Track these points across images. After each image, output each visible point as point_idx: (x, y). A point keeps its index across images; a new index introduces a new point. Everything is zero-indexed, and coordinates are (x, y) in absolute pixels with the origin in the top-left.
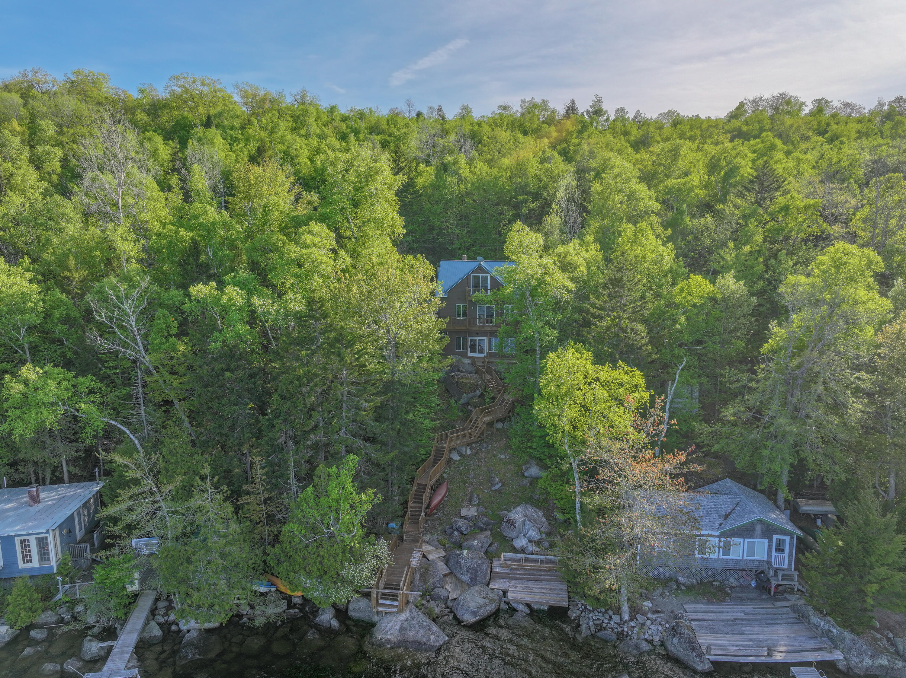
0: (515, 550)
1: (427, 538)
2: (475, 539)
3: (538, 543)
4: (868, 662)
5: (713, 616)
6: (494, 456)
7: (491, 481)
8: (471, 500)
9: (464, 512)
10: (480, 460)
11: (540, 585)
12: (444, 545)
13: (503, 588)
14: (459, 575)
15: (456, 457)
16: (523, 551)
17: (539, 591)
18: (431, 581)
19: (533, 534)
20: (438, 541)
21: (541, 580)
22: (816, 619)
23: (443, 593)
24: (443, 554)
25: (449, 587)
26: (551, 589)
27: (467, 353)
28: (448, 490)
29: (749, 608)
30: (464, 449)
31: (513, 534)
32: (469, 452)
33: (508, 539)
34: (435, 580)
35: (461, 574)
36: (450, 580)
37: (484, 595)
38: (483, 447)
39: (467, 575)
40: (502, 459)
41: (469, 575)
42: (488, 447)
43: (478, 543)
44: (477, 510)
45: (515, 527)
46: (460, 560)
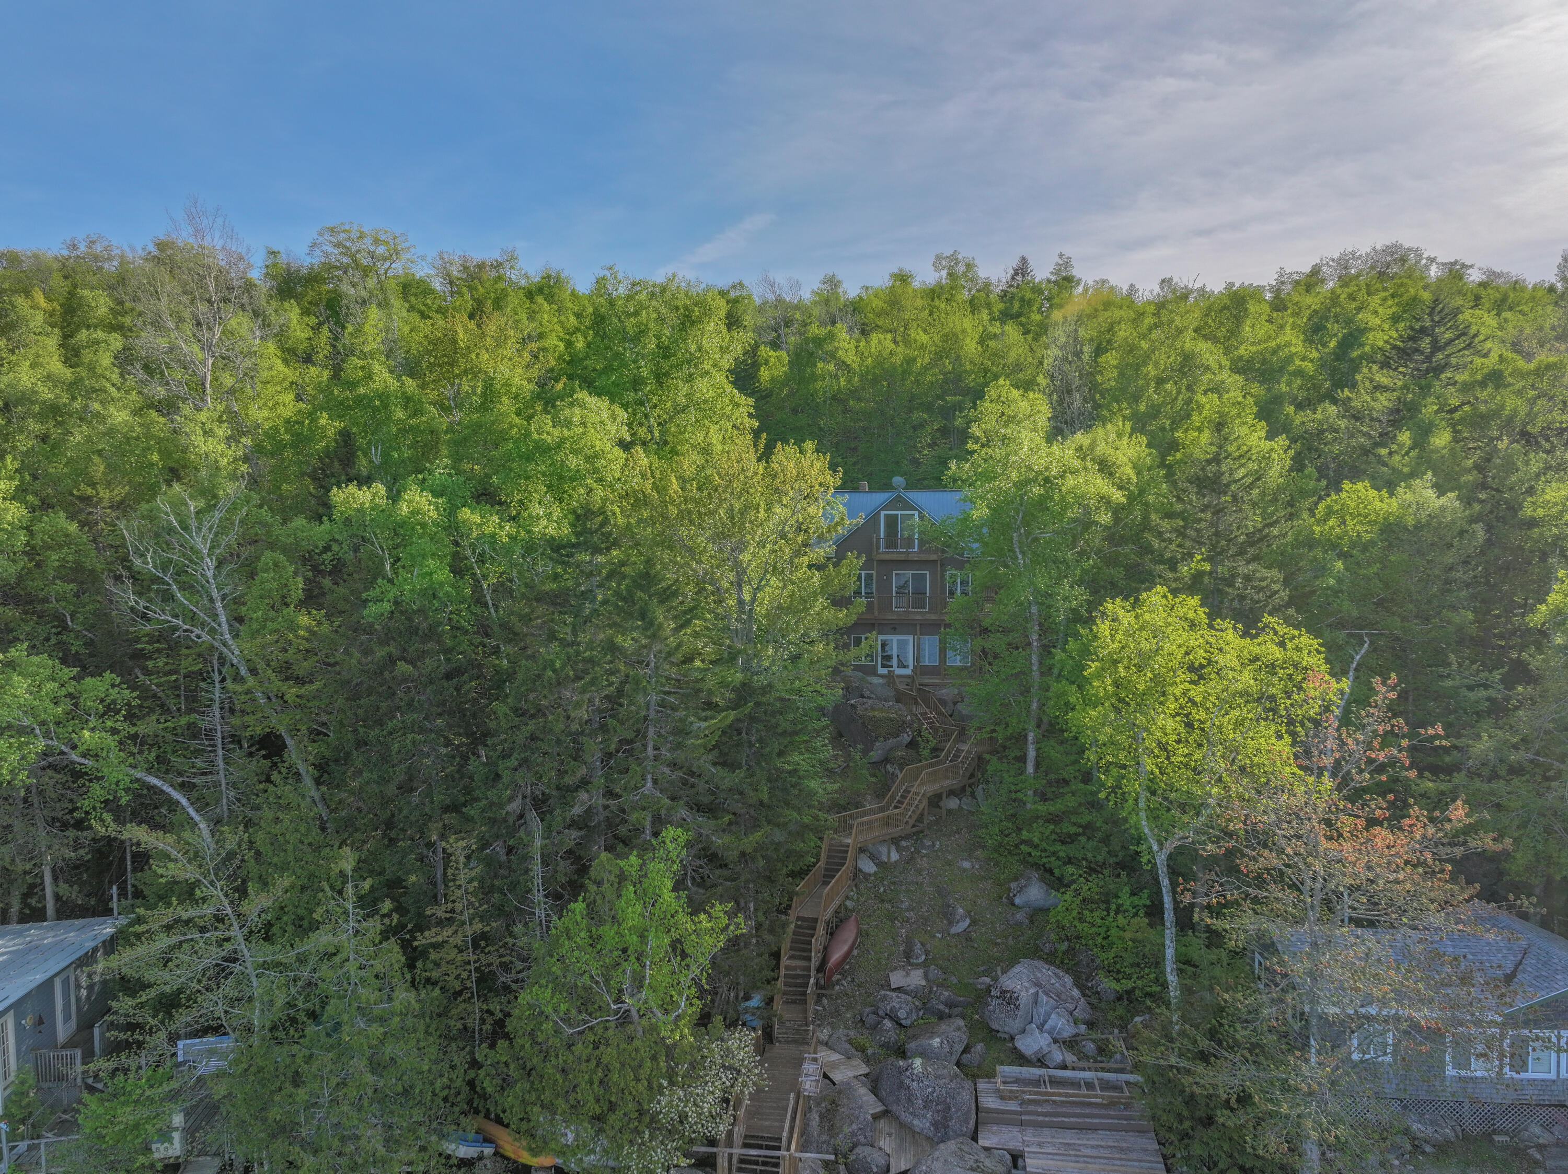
0: (1021, 1059)
1: (824, 1034)
2: (933, 1035)
3: (1071, 1044)
6: (949, 863)
7: (948, 916)
8: (908, 954)
9: (897, 979)
10: (919, 872)
11: (1094, 1139)
12: (862, 1050)
13: (1011, 1145)
14: (905, 1117)
15: (869, 867)
16: (1041, 1062)
17: (1094, 1153)
18: (847, 1130)
19: (1060, 1023)
20: (849, 1041)
21: (1094, 1129)
23: (874, 1158)
24: (864, 1069)
25: (885, 1143)
26: (1121, 1150)
27: (875, 667)
28: (860, 933)
30: (884, 849)
31: (1012, 1025)
32: (895, 856)
33: (1003, 1036)
34: (854, 1126)
35: (911, 1113)
36: (887, 1129)
37: (972, 1163)
38: (924, 847)
39: (924, 1116)
40: (965, 870)
41: (929, 1116)
42: (934, 845)
43: (942, 1042)
44: (926, 976)
45: (1018, 1008)
46: (907, 1082)
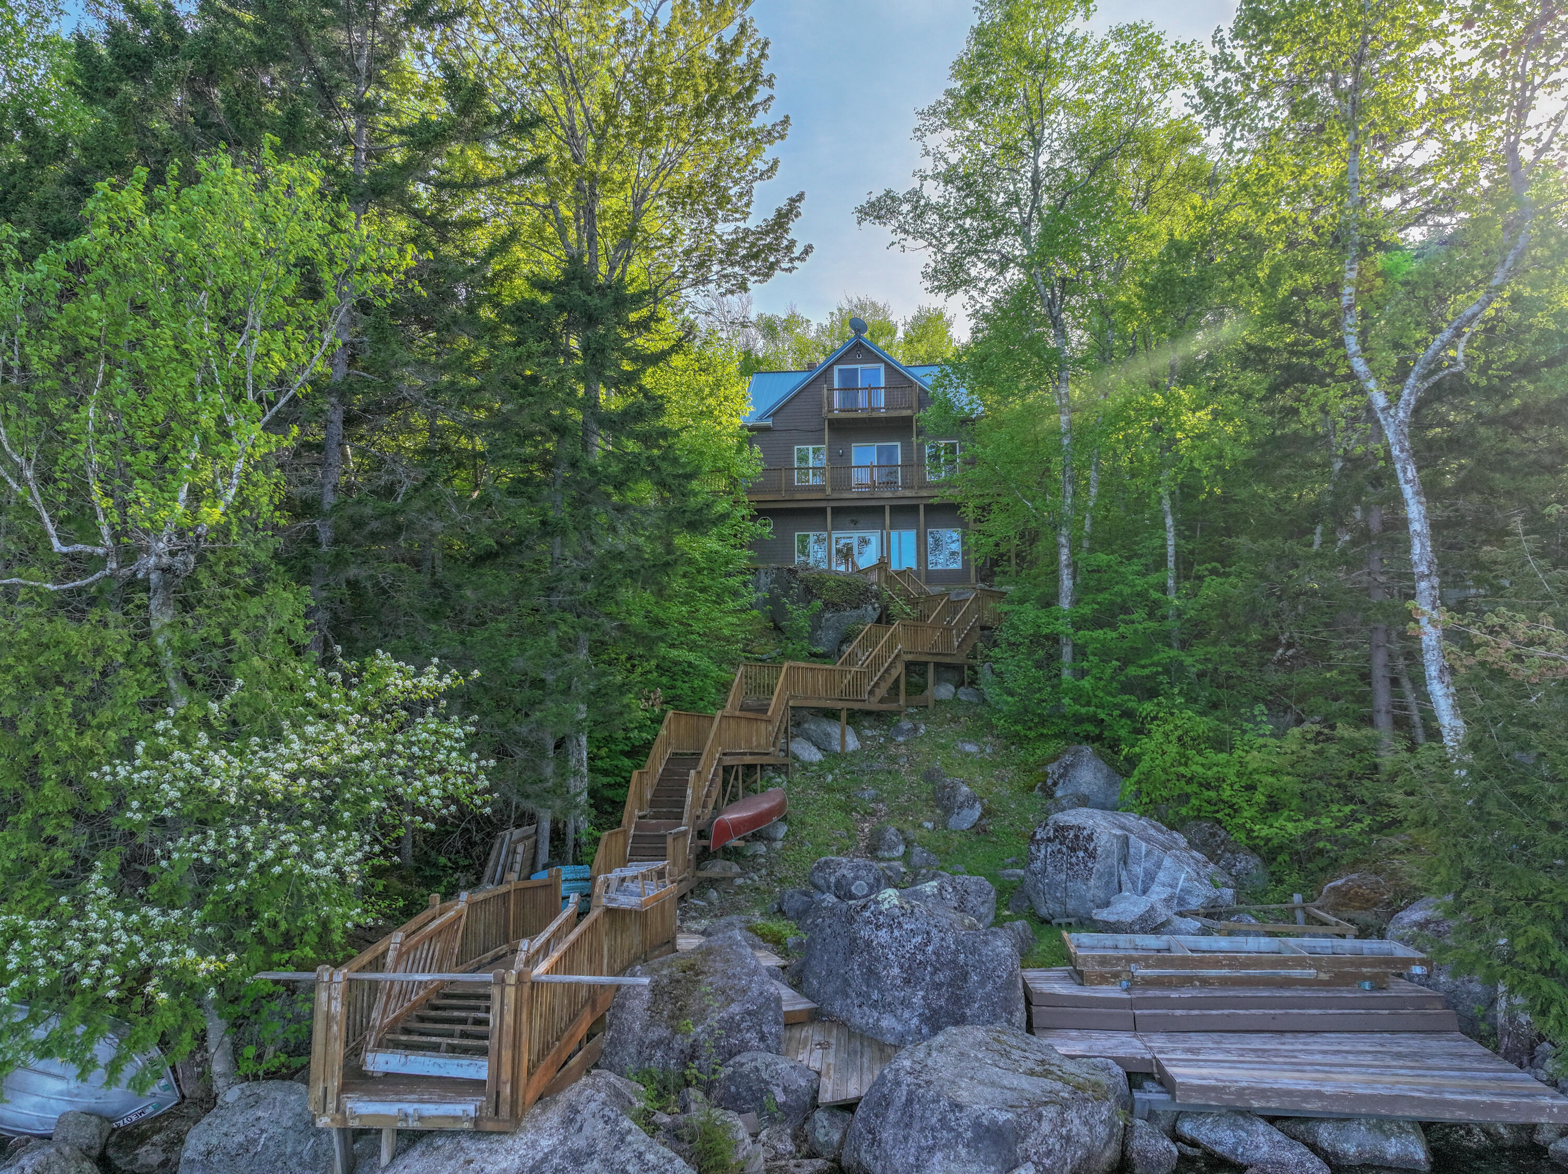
1: (701, 924)
6: (942, 746)
7: (944, 802)
8: (874, 847)
10: (893, 759)
12: (776, 940)
13: (1121, 1052)
14: (863, 1017)
15: (809, 753)
19: (1180, 881)
20: (751, 928)
23: (781, 1075)
24: (776, 961)
25: (812, 1056)
30: (834, 730)
31: (1083, 893)
32: (852, 743)
33: (1064, 921)
34: (735, 1008)
35: (875, 1005)
36: (818, 1038)
37: (1030, 1064)
38: (900, 732)
39: (906, 1003)
40: (968, 755)
41: (917, 1000)
42: (916, 729)
43: (941, 888)
45: (1092, 855)
46: (865, 933)
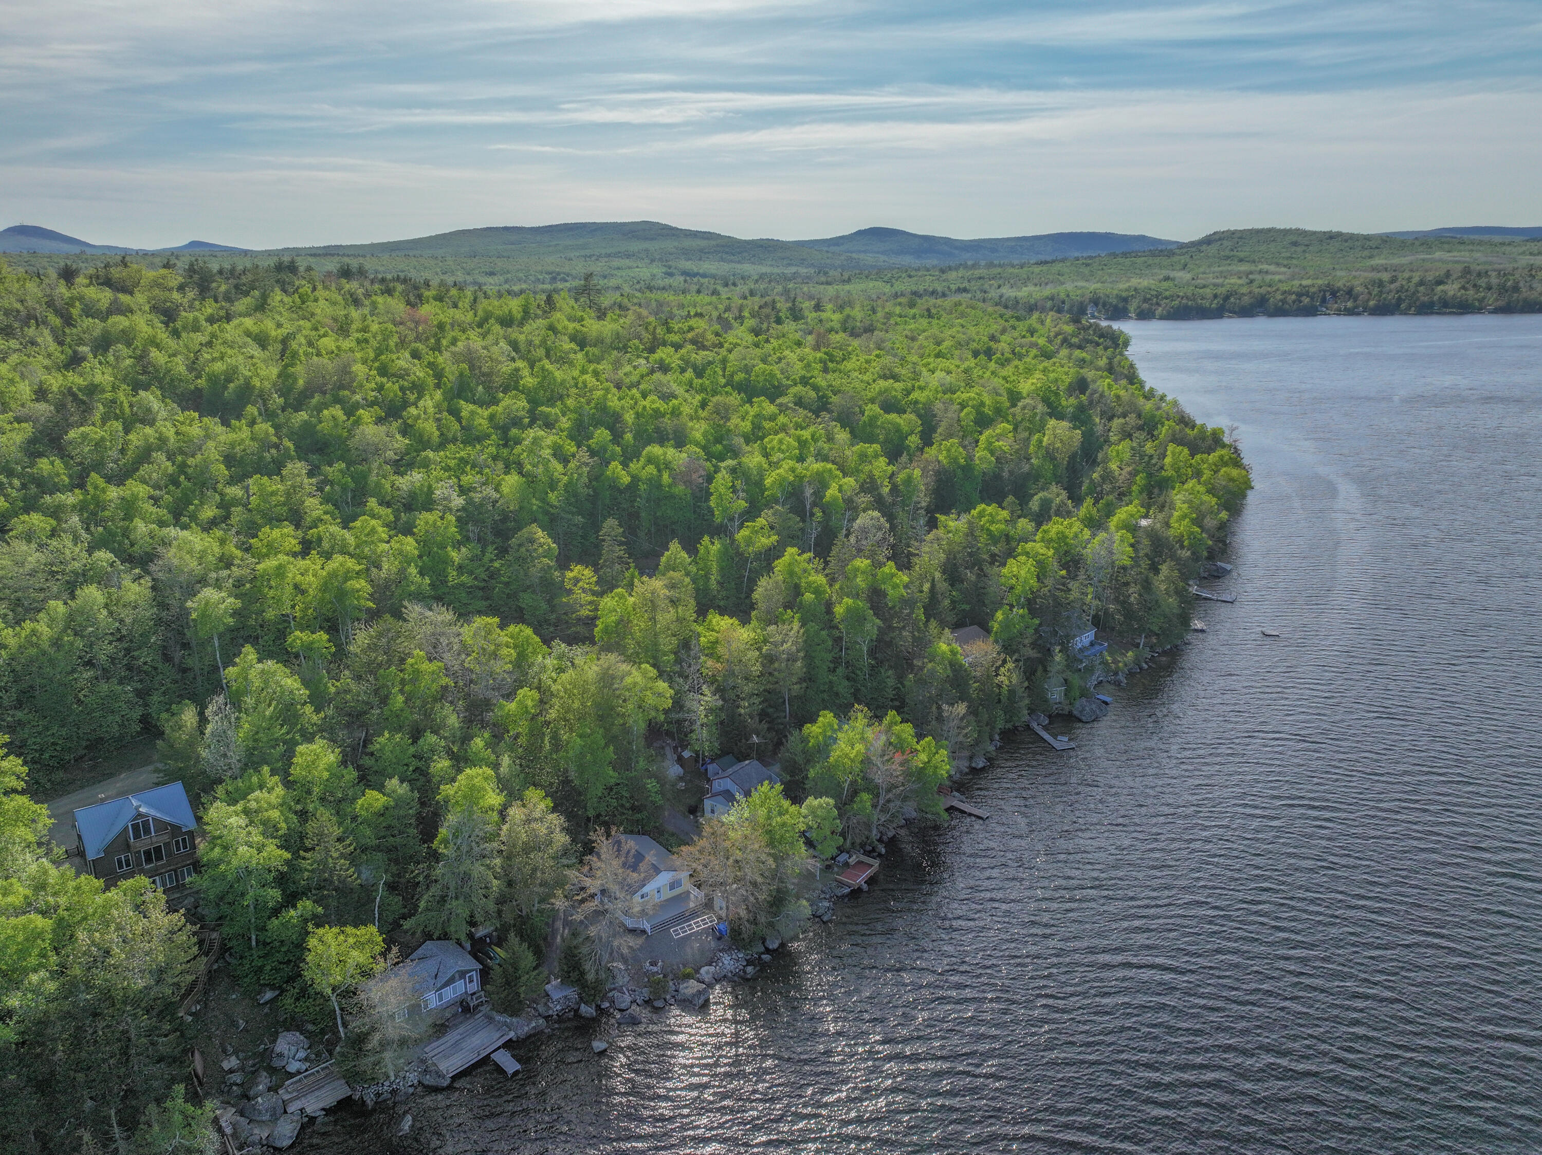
0: (292, 1075)
2: (257, 1085)
3: (306, 1059)
4: (526, 1029)
5: (443, 1047)
6: (226, 1000)
7: (234, 1024)
8: (224, 1051)
9: (226, 1065)
10: (213, 1010)
11: (323, 1091)
12: (229, 1103)
13: (299, 1108)
15: (188, 1019)
16: (299, 1072)
17: (325, 1095)
19: (302, 1054)
21: (323, 1086)
22: (498, 1018)
23: (256, 1138)
24: (234, 1110)
25: (256, 1131)
26: (334, 1088)
28: (202, 1053)
29: (461, 1029)
30: (193, 1007)
31: (285, 1064)
32: (198, 1007)
33: (282, 1070)
38: (210, 996)
40: (234, 1000)
41: (268, 1114)
42: (215, 993)
43: (263, 1086)
44: (238, 1057)
45: (284, 1056)
46: (257, 1108)
